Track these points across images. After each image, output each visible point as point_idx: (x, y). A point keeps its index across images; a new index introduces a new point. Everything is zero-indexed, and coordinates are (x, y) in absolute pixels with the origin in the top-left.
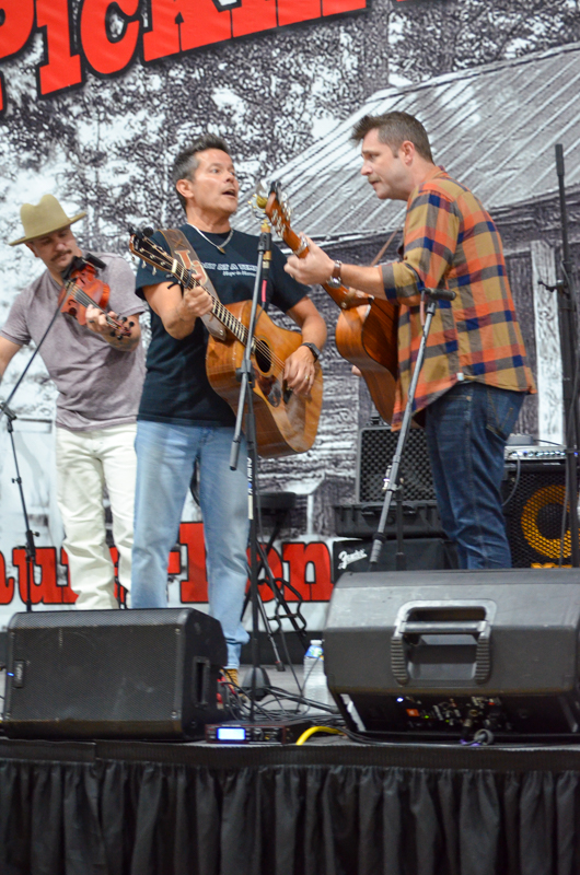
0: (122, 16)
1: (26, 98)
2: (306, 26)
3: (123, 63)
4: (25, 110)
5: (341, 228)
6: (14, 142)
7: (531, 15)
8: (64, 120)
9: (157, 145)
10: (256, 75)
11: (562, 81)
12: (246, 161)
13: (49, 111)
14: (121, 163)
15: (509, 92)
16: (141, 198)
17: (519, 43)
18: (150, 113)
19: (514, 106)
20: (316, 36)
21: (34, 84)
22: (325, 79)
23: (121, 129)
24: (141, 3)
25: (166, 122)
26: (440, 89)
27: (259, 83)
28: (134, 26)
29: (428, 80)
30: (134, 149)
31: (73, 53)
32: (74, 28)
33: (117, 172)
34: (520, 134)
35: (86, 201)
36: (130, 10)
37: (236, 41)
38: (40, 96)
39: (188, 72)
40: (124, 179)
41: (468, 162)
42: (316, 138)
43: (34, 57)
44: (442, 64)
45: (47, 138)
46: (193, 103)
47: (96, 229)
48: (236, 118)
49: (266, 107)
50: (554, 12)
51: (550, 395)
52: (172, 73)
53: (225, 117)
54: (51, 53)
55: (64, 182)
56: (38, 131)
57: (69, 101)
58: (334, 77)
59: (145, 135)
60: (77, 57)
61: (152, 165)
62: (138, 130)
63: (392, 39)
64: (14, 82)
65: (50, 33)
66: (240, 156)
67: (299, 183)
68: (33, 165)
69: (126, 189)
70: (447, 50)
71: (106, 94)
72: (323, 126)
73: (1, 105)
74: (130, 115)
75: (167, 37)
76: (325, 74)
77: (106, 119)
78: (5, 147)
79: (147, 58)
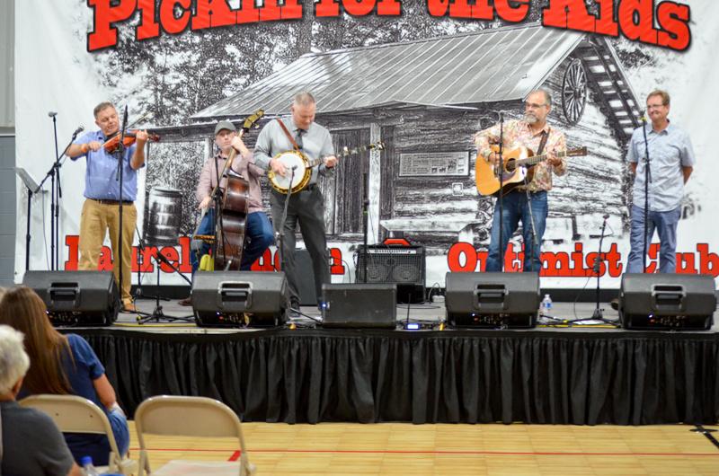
0: (181, 7)
1: (129, 40)
2: (274, 22)
3: (180, 29)
4: (128, 46)
5: (284, 111)
6: (121, 59)
7: (377, 29)
8: (148, 52)
9: (195, 67)
10: (247, 41)
11: (389, 58)
12: (240, 78)
13: (141, 47)
14: (177, 74)
15: (365, 60)
16: (185, 90)
17: (371, 40)
18: (193, 53)
19: (367, 66)
20: (278, 27)
21: (134, 34)
22: (280, 46)
23: (178, 58)
24: (192, 3)
25: (201, 57)
26: (334, 56)
27: (249, 45)
28: (188, 13)
29: (328, 51)
30: (183, 68)
31: (155, 22)
32: (157, 11)
33: (174, 77)
34: (369, 78)
35: (156, 90)
36: (186, 6)
37: (238, 25)
38: (137, 40)
39: (214, 36)
40: (178, 81)
41: (345, 88)
42: (274, 71)
43: (135, 22)
44: (336, 45)
45: (138, 59)
46: (216, 50)
47: (161, 103)
48: (236, 59)
49: (251, 56)
50: (387, 29)
51: (375, 188)
52: (205, 36)
53: (231, 58)
54: (144, 21)
55: (146, 80)
56: (134, 56)
57: (151, 43)
58: (285, 46)
59: (189, 62)
60: (157, 24)
61: (192, 76)
62: (186, 60)
63: (313, 32)
64: (123, 32)
65: (144, 12)
66: (237, 76)
67: (265, 90)
68: (128, 71)
69: (178, 86)
70: (338, 40)
71: (171, 42)
72: (278, 66)
73: (114, 42)
74: (182, 52)
75: (204, 20)
76: (281, 44)
77: (170, 53)
78: (116, 62)
79: (193, 28)
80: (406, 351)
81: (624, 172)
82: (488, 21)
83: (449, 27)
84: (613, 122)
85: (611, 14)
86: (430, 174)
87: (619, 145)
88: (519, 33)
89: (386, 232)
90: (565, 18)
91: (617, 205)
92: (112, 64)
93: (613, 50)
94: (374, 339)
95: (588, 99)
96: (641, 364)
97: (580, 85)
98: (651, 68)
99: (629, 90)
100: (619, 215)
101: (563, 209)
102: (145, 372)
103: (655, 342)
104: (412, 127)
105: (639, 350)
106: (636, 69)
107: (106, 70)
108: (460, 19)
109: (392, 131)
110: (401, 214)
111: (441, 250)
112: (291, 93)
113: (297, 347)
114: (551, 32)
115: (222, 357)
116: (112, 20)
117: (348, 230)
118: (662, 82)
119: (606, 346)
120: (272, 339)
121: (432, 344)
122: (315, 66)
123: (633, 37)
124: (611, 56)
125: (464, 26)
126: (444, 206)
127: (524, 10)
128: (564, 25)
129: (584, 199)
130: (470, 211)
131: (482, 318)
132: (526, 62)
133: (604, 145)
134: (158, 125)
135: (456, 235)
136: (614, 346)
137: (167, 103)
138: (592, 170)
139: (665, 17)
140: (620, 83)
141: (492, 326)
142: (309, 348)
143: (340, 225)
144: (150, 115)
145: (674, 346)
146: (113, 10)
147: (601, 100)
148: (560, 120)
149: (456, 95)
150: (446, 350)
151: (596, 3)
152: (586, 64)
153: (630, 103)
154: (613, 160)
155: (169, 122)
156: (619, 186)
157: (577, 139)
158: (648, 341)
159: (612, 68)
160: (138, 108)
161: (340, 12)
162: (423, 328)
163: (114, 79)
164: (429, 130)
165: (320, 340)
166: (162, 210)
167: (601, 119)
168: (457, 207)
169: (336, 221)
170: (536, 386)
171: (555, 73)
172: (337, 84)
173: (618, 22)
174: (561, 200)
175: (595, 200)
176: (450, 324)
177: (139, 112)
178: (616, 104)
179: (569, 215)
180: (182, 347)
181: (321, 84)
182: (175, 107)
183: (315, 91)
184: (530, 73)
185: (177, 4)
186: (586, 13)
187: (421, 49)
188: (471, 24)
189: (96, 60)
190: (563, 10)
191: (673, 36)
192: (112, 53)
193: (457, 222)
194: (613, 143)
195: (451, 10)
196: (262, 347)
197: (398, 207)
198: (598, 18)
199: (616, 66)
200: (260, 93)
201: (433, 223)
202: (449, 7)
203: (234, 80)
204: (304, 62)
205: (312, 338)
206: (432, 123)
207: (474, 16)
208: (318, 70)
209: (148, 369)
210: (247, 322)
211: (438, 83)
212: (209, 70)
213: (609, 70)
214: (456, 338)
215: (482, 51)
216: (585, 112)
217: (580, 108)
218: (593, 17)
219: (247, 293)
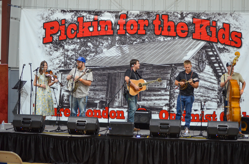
0: (74, 30)
1: (56, 40)
2: (104, 35)
3: (73, 37)
4: (56, 42)
5: (106, 65)
6: (53, 46)
7: (137, 39)
8: (63, 44)
9: (78, 50)
10: (95, 42)
11: (141, 48)
12: (92, 54)
13: (60, 43)
14: (71, 52)
15: (133, 49)
16: (74, 57)
17: (135, 42)
18: (77, 45)
19: (134, 51)
20: (105, 37)
21: (58, 38)
22: (106, 44)
23: (72, 47)
24: (77, 29)
25: (79, 47)
26: (123, 47)
28: (76, 32)
29: (121, 46)
30: (74, 50)
31: (65, 35)
32: (66, 31)
33: (71, 53)
34: (134, 55)
35: (65, 57)
36: (75, 30)
37: (92, 36)
38: (59, 40)
39: (84, 40)
40: (72, 54)
41: (127, 58)
43: (59, 34)
44: (124, 44)
45: (59, 47)
46: (84, 44)
47: (66, 61)
48: (91, 47)
49: (96, 46)
50: (141, 39)
52: (81, 40)
53: (89, 47)
54: (61, 34)
55: (61, 53)
56: (58, 45)
57: (64, 42)
58: (107, 43)
59: (76, 48)
60: (66, 35)
61: (77, 53)
62: (75, 47)
63: (117, 39)
64: (55, 38)
65: (61, 31)
67: (100, 58)
68: (56, 50)
69: (72, 56)
70: (125, 42)
71: (70, 41)
72: (105, 50)
73: (52, 41)
74: (74, 45)
75: (81, 34)
76: (106, 43)
77: (69, 45)
78: (52, 47)
79: (77, 37)
80: (136, 144)
81: (218, 88)
82: (174, 37)
83: (161, 39)
84: (215, 71)
85: (215, 35)
86: (154, 87)
87: (217, 79)
88: (184, 41)
89: (139, 106)
90: (200, 36)
91: (216, 99)
92: (51, 48)
93: (216, 47)
94: (126, 140)
95: (207, 63)
96: (213, 151)
97: (204, 59)
98: (228, 53)
99: (221, 60)
100: (216, 102)
101: (198, 100)
102: (51, 148)
103: (218, 143)
104: (148, 71)
105: (212, 146)
106: (223, 54)
107: (48, 50)
108: (165, 36)
109: (142, 73)
110: (144, 100)
111: (157, 112)
112: (109, 59)
113: (100, 142)
114: (195, 41)
115: (76, 144)
116: (51, 33)
117: (126, 105)
118: (232, 58)
119: (202, 145)
120: (93, 139)
121: (144, 142)
122: (117, 51)
123: (223, 43)
124: (215, 49)
125: (166, 38)
126: (158, 98)
127: (186, 33)
128: (200, 39)
129: (205, 96)
130: (167, 100)
131: (161, 134)
132: (187, 51)
133: (212, 79)
134: (65, 68)
135: (162, 107)
136: (204, 145)
137: (68, 61)
138: (208, 87)
139: (233, 36)
140: (218, 58)
141: (165, 137)
142: (104, 142)
143: (123, 103)
144: (63, 65)
145: (224, 145)
146: (52, 30)
147: (211, 64)
148: (197, 70)
149: (163, 61)
150: (149, 144)
151: (210, 31)
152: (207, 52)
153: (221, 65)
154: (215, 84)
155: (69, 67)
156: (217, 92)
157: (203, 76)
158: (215, 143)
159: (215, 53)
160: (59, 63)
161: (126, 33)
162: (142, 137)
163: (51, 53)
164: (154, 72)
165: (108, 140)
166: (66, 96)
167: (211, 70)
168: (163, 98)
169: (122, 102)
170: (178, 157)
171: (196, 54)
172: (124, 57)
173: (217, 38)
174: (197, 97)
175: (208, 97)
176: (151, 136)
177: (59, 64)
178: (216, 65)
179: (200, 101)
180: (64, 141)
181: (119, 56)
182: (71, 63)
183: (116, 59)
184: (188, 54)
185: (72, 29)
186: (207, 35)
187: (152, 46)
188: (169, 38)
189: (46, 47)
190: (199, 34)
191: (236, 43)
192: (51, 44)
193: (162, 103)
194: (215, 78)
195: (162, 33)
196: (89, 142)
197: (143, 98)
198: (211, 36)
199: (217, 52)
200: (98, 59)
201: (154, 103)
202: (161, 32)
203: (90, 54)
204: (113, 49)
205: (105, 139)
206: (155, 70)
207: (169, 35)
208: (118, 52)
209: (52, 147)
210: (85, 133)
211: (157, 57)
212: (82, 51)
213: (214, 54)
214: (152, 141)
215: (172, 47)
216: (206, 67)
217: (204, 66)
218: (209, 36)
219: (85, 124)
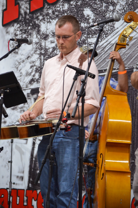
1: (26, 13)
4: (25, 18)
6: (21, 30)
8: (37, 22)
10: (98, 3)
12: (92, 38)
13: (32, 18)
14: (53, 39)
21: (28, 8)
22: (121, 4)
23: (54, 25)
27: (99, 6)
33: (52, 42)
35: (41, 54)
38: (30, 13)
39: (77, 2)
40: (53, 45)
42: (116, 28)
45: (31, 29)
46: (77, 15)
48: (90, 20)
52: (72, 3)
53: (87, 20)
55: (35, 46)
56: (29, 26)
57: (39, 14)
58: (124, 3)
64: (23, 7)
66: (91, 36)
67: (109, 47)
69: (54, 49)
71: (50, 11)
74: (57, 19)
77: (49, 21)
78: (18, 33)
92: (16, 35)
189: (7, 33)
192: (16, 26)
200: (106, 50)
